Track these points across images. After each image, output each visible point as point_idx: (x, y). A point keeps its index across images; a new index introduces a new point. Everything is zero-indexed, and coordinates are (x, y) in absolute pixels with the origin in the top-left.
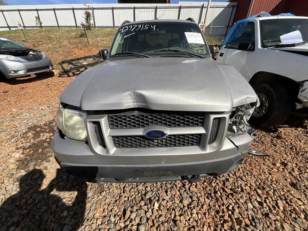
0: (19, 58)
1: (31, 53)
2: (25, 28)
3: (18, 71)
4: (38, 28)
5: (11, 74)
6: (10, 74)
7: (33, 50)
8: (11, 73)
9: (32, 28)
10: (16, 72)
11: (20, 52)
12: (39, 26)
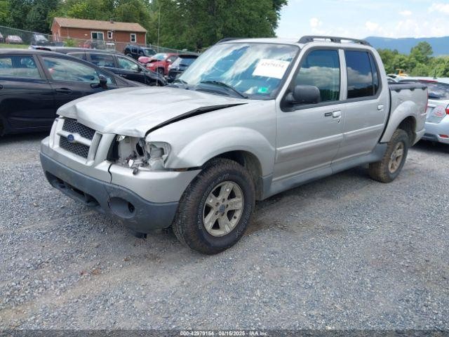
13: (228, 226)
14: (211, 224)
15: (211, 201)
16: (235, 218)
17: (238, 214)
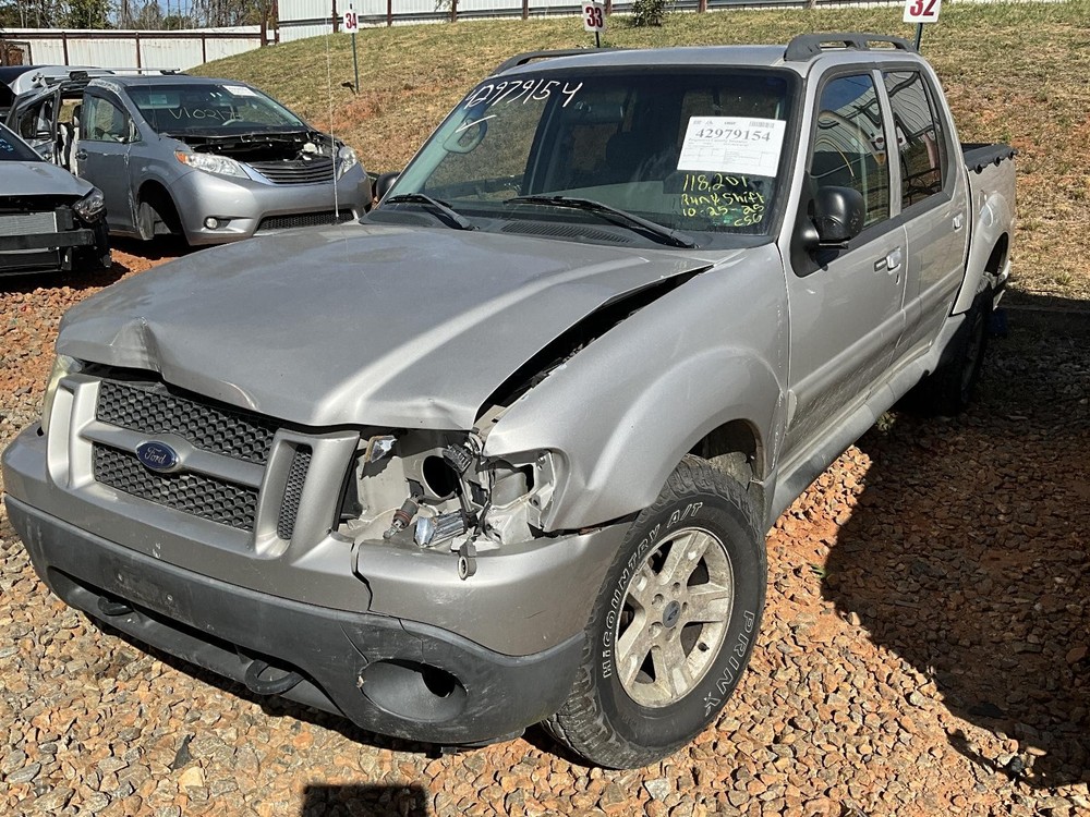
0: (249, 170)
1: (309, 147)
2: (390, 23)
3: (229, 219)
4: (436, 22)
5: (204, 229)
6: (201, 228)
7: (321, 139)
8: (206, 226)
9: (413, 23)
10: (223, 221)
11: (268, 143)
12: (447, 10)
13: (681, 676)
14: (635, 663)
15: (640, 586)
16: (703, 648)
17: (713, 637)
